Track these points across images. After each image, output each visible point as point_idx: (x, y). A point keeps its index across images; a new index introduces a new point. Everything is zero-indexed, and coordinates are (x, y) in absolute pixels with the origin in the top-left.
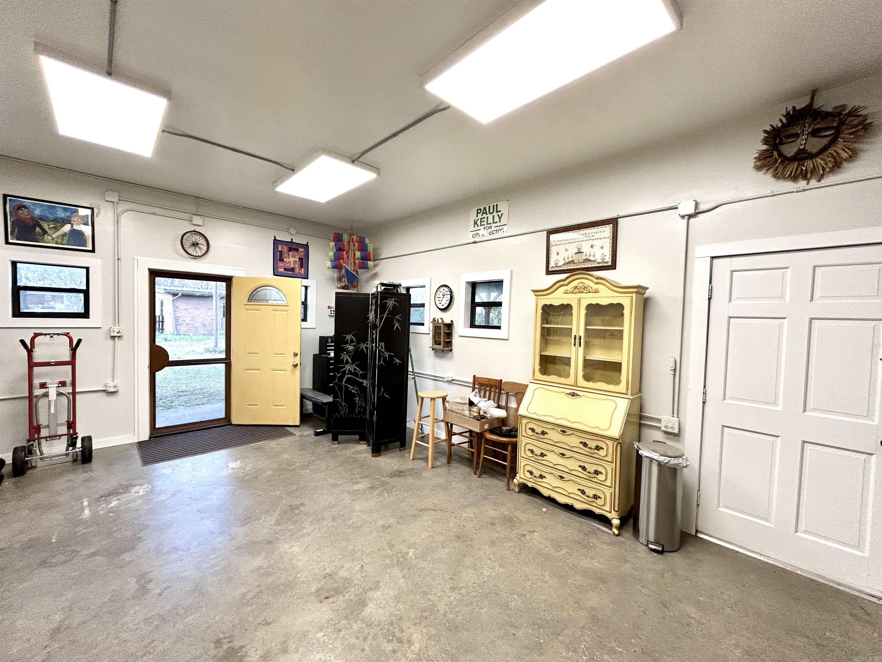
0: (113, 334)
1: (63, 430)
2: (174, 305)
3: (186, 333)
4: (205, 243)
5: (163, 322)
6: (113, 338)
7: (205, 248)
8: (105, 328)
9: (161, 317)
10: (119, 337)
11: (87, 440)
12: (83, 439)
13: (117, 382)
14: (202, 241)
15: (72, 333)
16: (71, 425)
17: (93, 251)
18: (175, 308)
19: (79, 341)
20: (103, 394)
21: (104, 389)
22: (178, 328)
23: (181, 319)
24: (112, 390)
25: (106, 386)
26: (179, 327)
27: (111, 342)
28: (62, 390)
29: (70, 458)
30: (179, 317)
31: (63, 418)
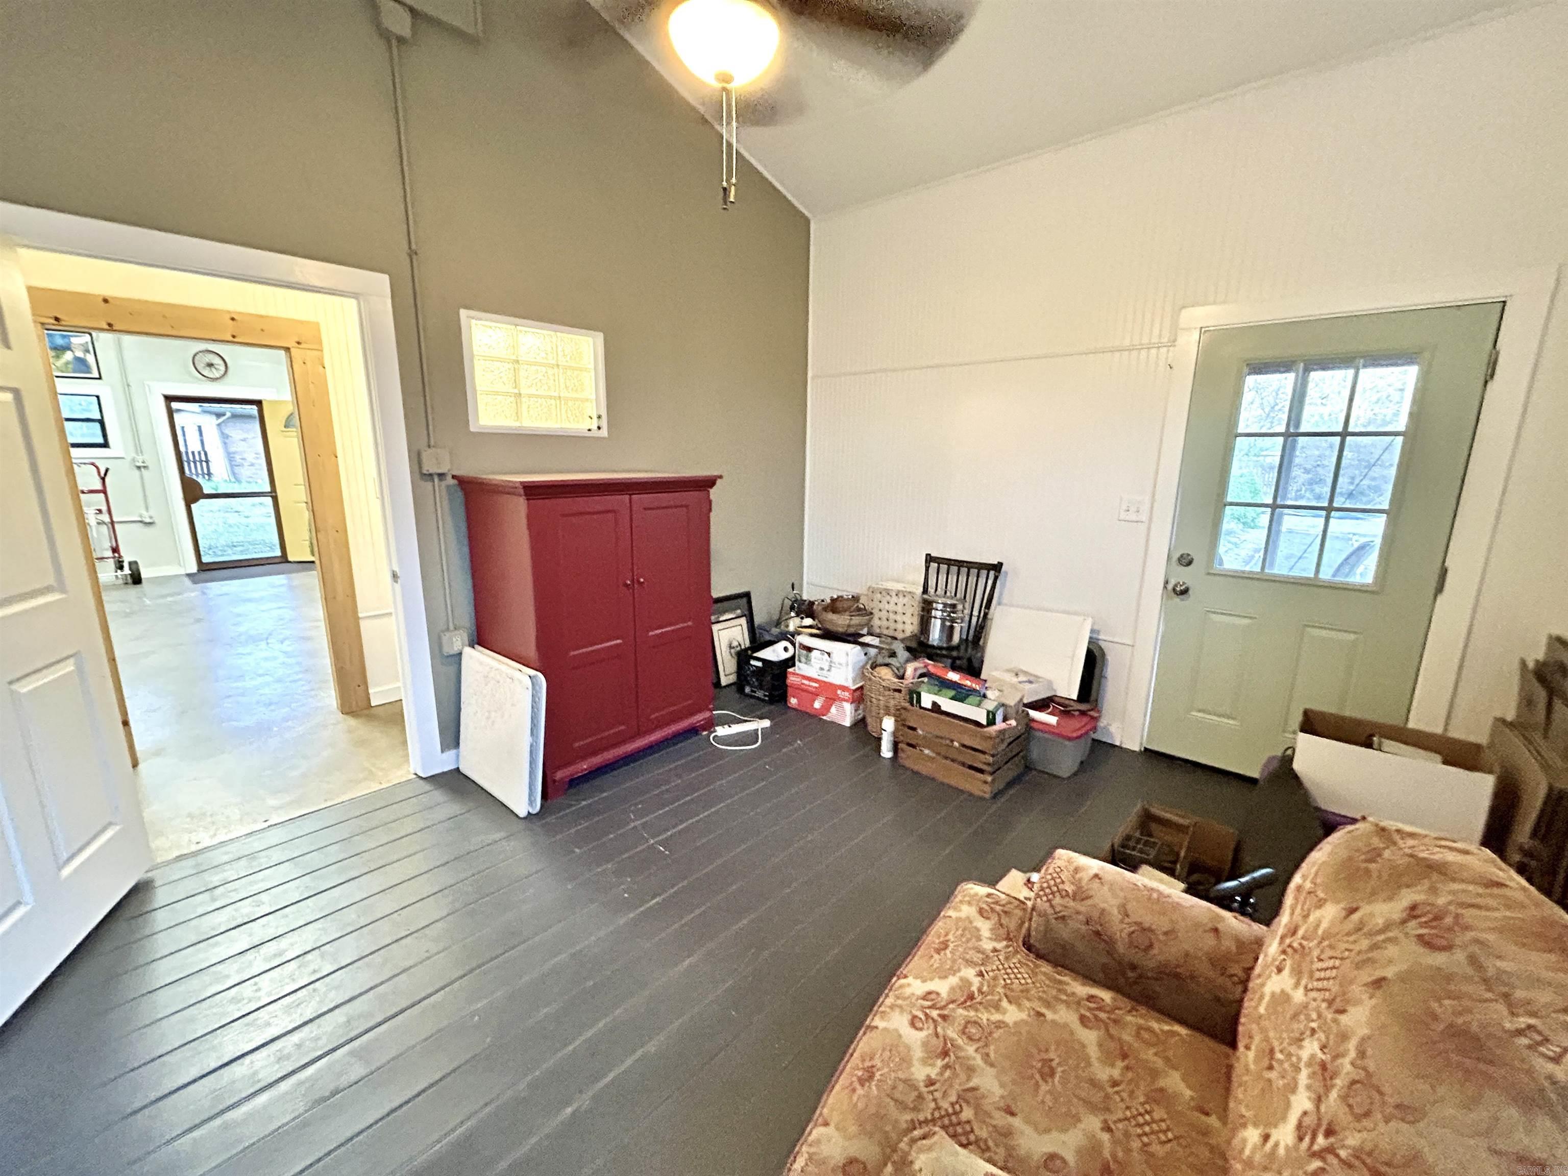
0: (138, 464)
1: (109, 553)
2: (222, 433)
3: (250, 480)
4: (221, 362)
5: (207, 462)
6: (139, 468)
7: (223, 368)
8: (129, 458)
9: (203, 453)
10: (144, 467)
11: (134, 565)
12: (130, 563)
13: (151, 513)
14: (217, 361)
15: (98, 463)
16: (115, 550)
17: (100, 378)
18: (225, 437)
19: (107, 470)
20: (141, 524)
21: (139, 519)
22: (236, 471)
23: (238, 457)
24: (148, 520)
25: (141, 516)
26: (237, 469)
27: (137, 472)
28: (100, 517)
29: (121, 582)
30: (234, 453)
31: (107, 544)
